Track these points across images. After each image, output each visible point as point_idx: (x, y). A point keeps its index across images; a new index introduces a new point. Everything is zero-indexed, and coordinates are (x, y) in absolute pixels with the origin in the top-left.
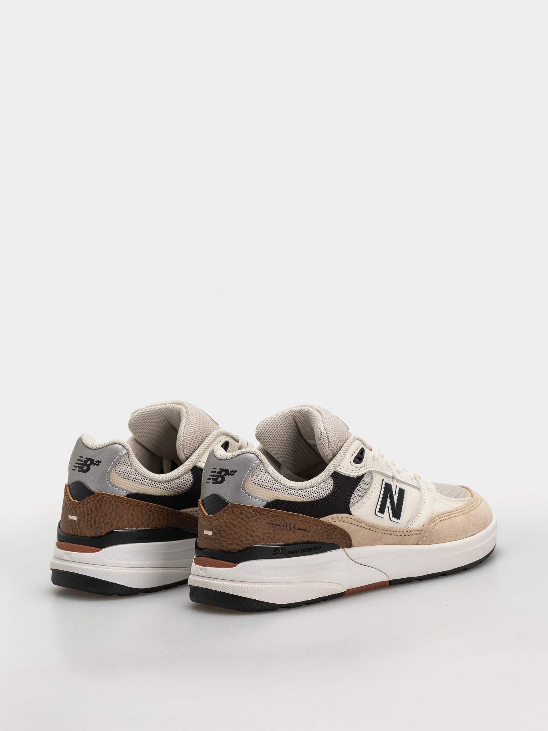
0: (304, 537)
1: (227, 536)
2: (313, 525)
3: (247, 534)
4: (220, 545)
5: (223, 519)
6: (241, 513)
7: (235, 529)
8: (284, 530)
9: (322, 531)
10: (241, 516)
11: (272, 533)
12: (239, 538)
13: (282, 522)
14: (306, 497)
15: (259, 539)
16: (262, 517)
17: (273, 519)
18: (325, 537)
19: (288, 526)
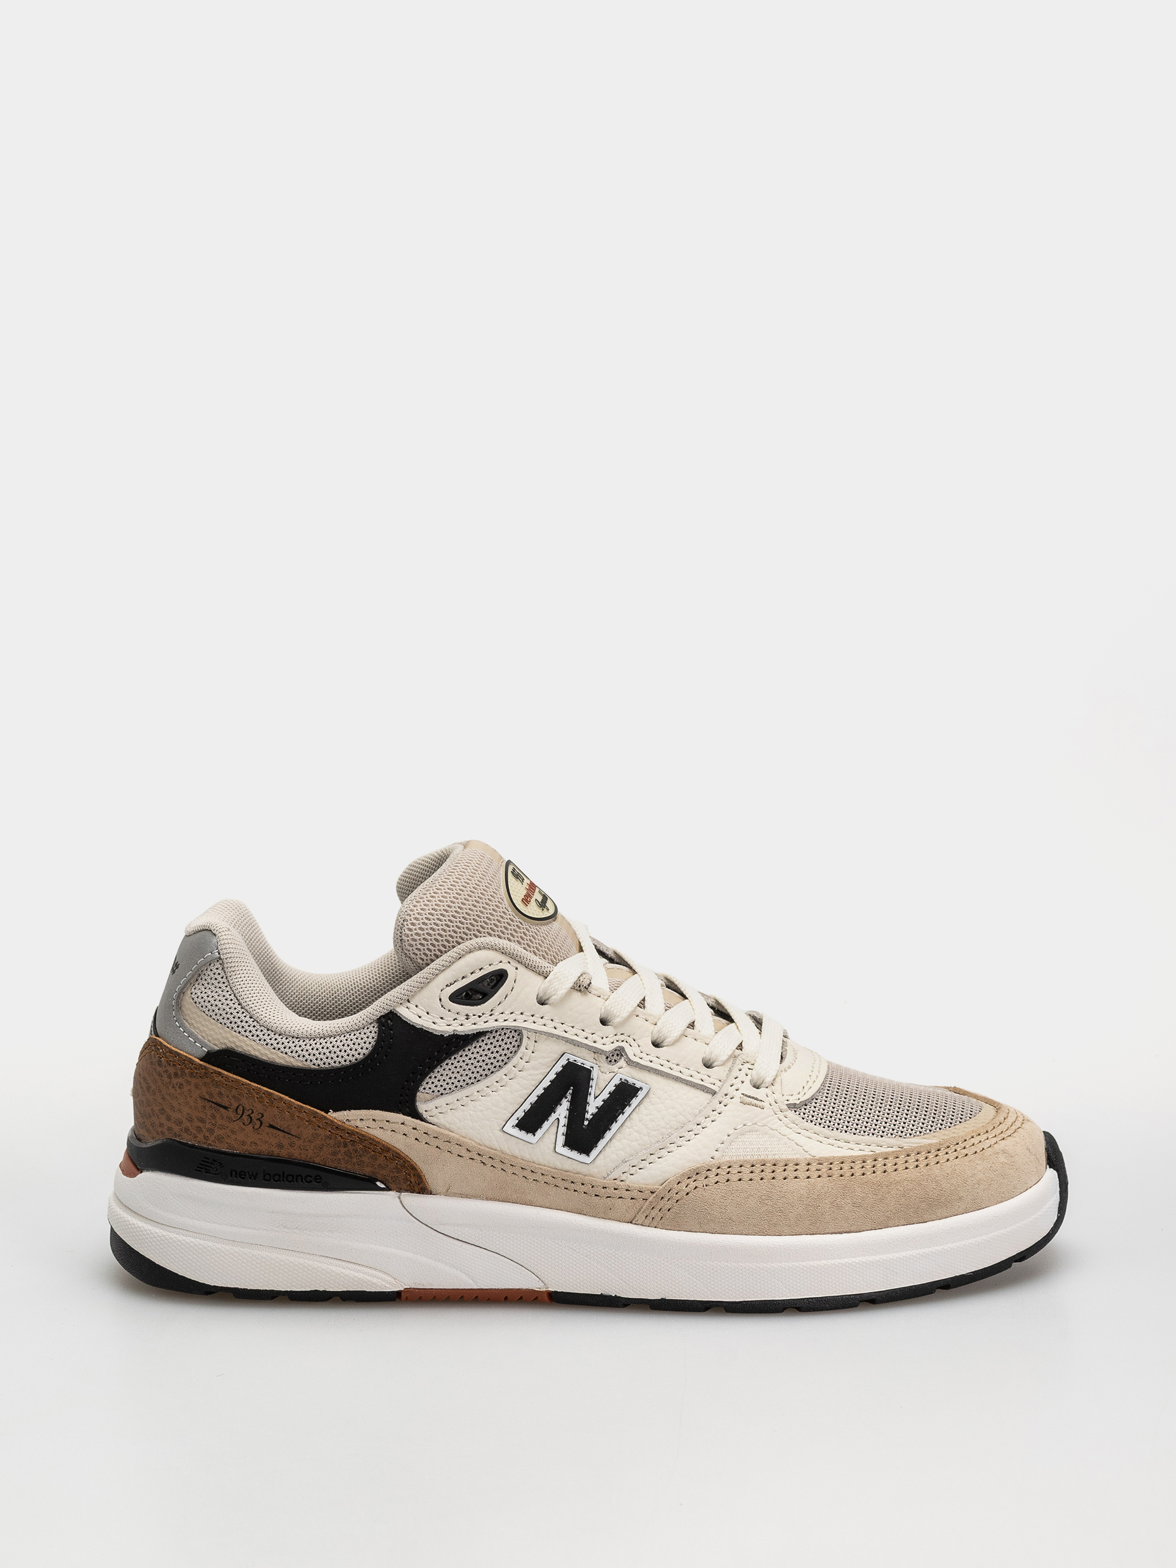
0: (281, 1146)
1: (139, 1105)
2: (307, 1123)
5: (139, 1067)
8: (235, 1121)
9: (332, 1142)
11: (208, 1121)
13: (233, 1101)
14: (299, 1056)
15: (179, 1127)
16: (193, 1081)
17: (215, 1091)
18: (339, 1156)
19: (246, 1113)
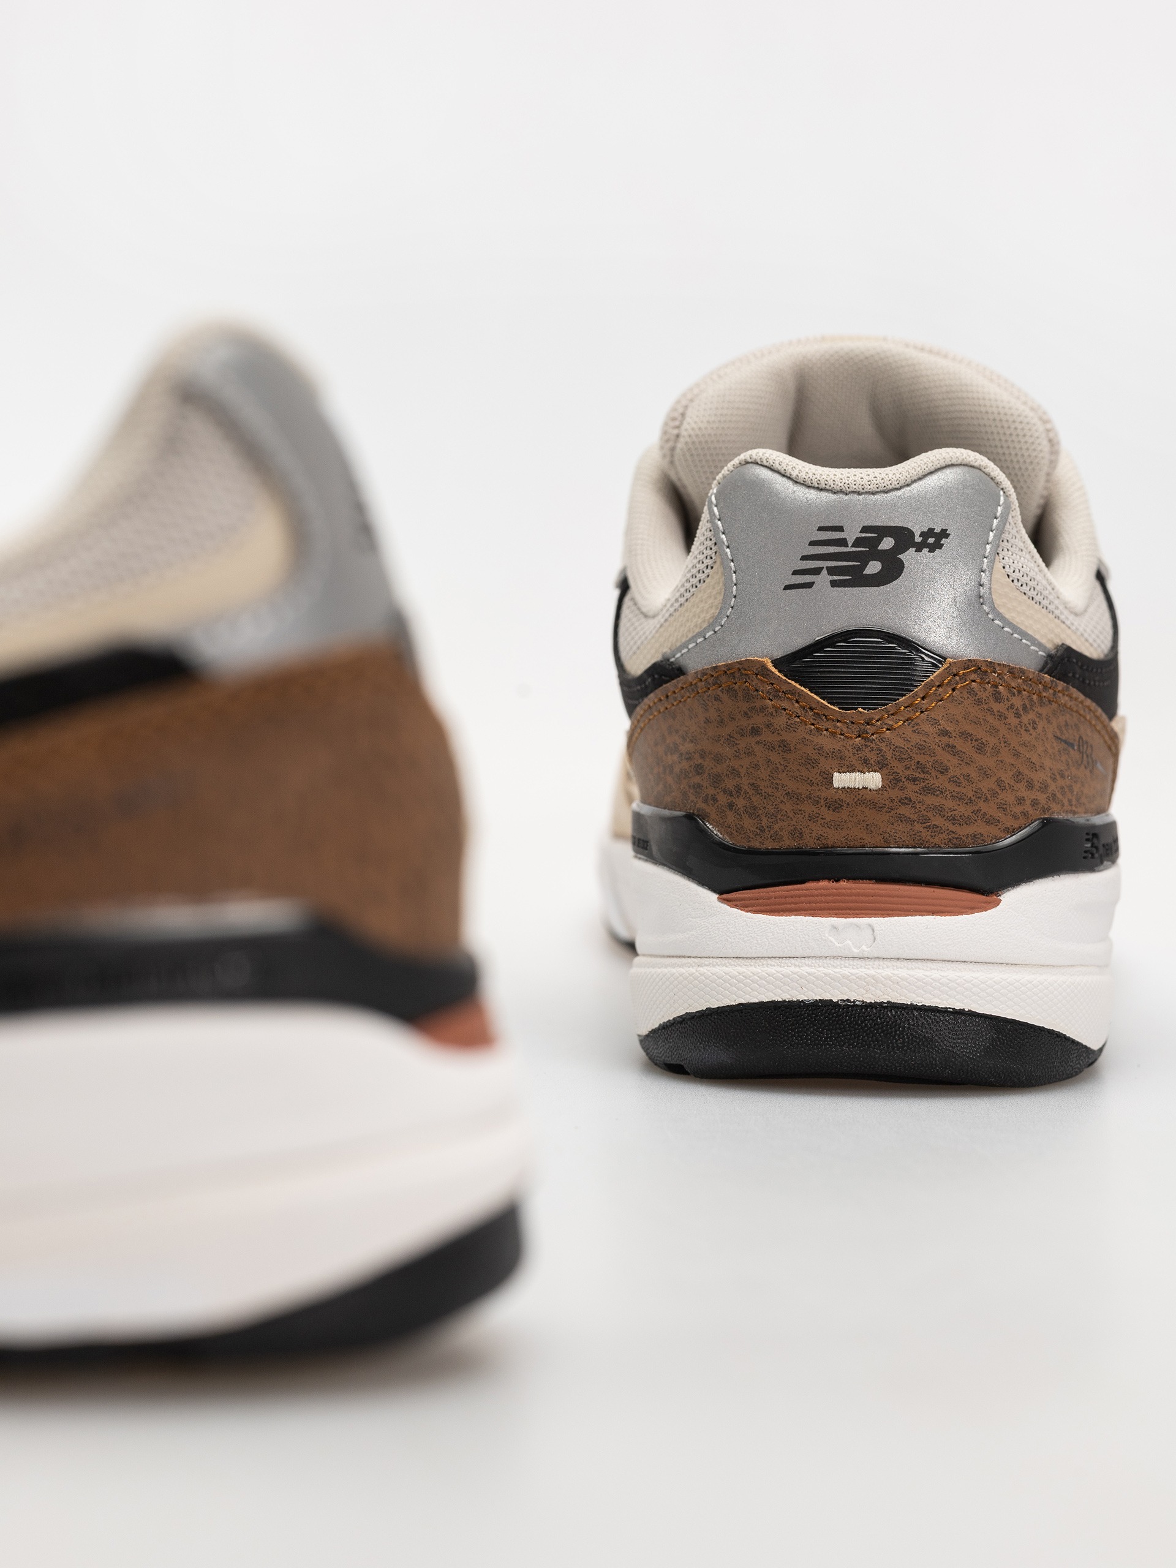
0: (1102, 795)
1: (951, 787)
2: (1108, 749)
3: (1018, 776)
4: (918, 827)
5: (936, 722)
6: (997, 697)
7: (980, 759)
8: (1080, 765)
10: (996, 707)
11: (1066, 773)
12: (995, 794)
13: (1075, 732)
15: (1047, 795)
16: (1044, 712)
17: (1062, 721)
19: (1085, 749)
